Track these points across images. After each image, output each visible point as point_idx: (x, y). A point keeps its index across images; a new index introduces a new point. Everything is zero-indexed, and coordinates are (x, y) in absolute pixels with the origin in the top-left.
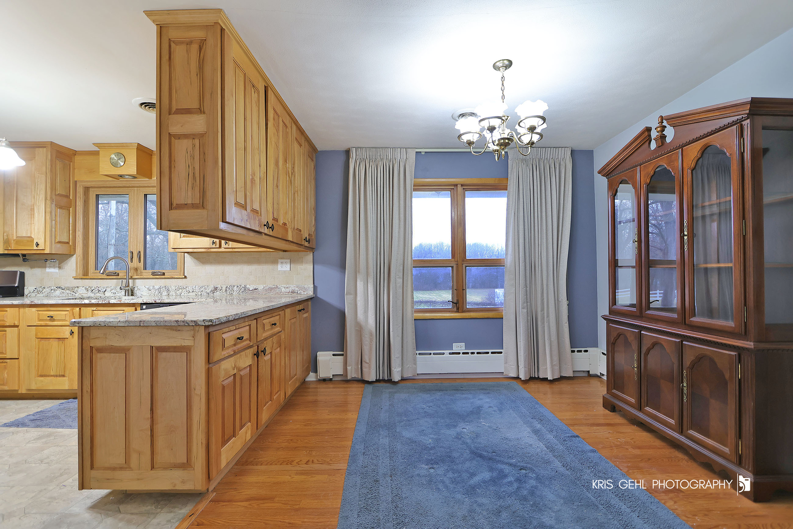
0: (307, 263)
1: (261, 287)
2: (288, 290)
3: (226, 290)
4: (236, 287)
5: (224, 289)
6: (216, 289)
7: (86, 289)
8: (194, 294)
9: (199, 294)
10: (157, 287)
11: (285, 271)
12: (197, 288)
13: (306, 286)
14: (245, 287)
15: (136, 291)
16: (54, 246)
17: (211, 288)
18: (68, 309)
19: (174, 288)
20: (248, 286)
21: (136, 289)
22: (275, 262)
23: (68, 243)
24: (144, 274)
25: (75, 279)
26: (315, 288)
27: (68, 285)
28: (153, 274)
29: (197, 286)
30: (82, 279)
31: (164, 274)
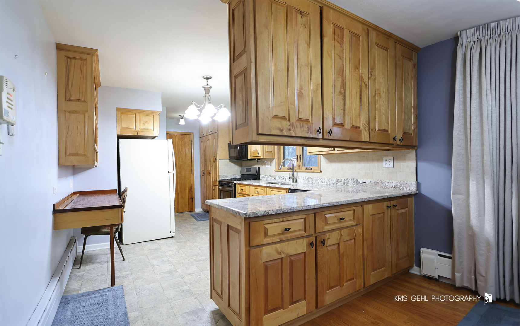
0: (409, 160)
1: (368, 181)
2: (391, 185)
3: (344, 182)
4: (350, 180)
5: (343, 181)
6: (338, 180)
7: (279, 177)
8: (325, 183)
9: (328, 184)
10: (307, 178)
11: (388, 168)
12: (327, 179)
13: (408, 183)
14: (357, 181)
15: (298, 180)
16: (264, 154)
17: (335, 180)
18: (263, 188)
19: (315, 178)
20: (359, 180)
21: (298, 178)
22: (380, 160)
23: (272, 152)
24: (303, 169)
25: (275, 171)
26: (418, 185)
27: (273, 175)
28: (307, 169)
29: (327, 178)
30: (278, 171)
31: (312, 169)
